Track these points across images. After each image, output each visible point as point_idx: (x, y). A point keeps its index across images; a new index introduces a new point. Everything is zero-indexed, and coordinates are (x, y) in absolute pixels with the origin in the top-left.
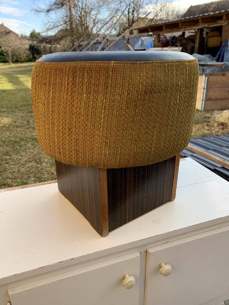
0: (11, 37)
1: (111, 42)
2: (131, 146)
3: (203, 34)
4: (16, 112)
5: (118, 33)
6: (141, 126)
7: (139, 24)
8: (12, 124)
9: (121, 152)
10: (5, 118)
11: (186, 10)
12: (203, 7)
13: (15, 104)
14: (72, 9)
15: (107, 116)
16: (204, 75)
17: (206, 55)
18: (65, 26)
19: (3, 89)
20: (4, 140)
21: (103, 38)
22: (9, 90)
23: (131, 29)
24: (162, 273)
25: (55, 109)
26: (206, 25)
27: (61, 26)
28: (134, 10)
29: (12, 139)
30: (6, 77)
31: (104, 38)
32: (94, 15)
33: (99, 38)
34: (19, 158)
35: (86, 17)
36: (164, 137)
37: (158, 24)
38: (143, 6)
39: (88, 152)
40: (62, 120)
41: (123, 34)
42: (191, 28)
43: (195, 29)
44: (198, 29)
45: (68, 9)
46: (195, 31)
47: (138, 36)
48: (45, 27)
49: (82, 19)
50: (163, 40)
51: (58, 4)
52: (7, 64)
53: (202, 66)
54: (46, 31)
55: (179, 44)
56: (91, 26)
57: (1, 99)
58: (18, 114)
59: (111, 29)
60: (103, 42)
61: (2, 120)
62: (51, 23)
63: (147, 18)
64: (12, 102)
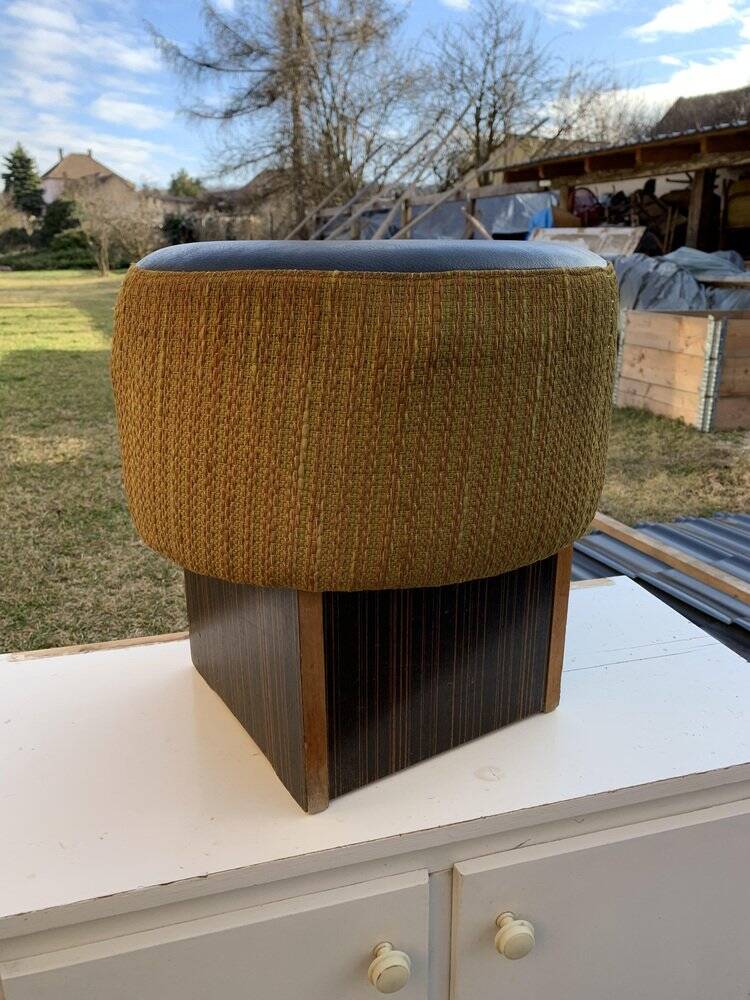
0: (113, 192)
1: (418, 208)
2: (391, 523)
3: (716, 187)
4: (106, 422)
5: (444, 182)
6: (422, 463)
7: (509, 155)
8: (90, 459)
9: (362, 540)
10: (71, 440)
11: (663, 113)
12: (719, 101)
13: (107, 398)
14: (302, 108)
15: (318, 430)
16: (711, 317)
17: (721, 253)
18: (277, 159)
19: (75, 349)
20: (60, 507)
21: (393, 198)
22: (93, 353)
23: (482, 169)
24: (502, 949)
25: (170, 405)
26: (724, 160)
27: (266, 160)
28: (495, 112)
29: (87, 504)
30: (88, 314)
31: (397, 196)
32: (367, 128)
33: (382, 197)
34: (100, 565)
35: (344, 134)
36: (497, 500)
37: (570, 156)
38: (525, 99)
39: (261, 539)
40: (189, 441)
41: (458, 186)
42: (675, 168)
43: (687, 172)
44: (698, 172)
45: (288, 109)
46: (689, 176)
47: (504, 193)
48: (215, 161)
49: (331, 139)
50: (583, 203)
51: (259, 96)
52: (93, 275)
53: (706, 287)
54: (218, 174)
55: (635, 217)
56: (358, 159)
57: (66, 380)
58: (111, 426)
59: (421, 168)
60: (395, 208)
61: (61, 446)
62: (235, 152)
63: (536, 138)
64: (96, 390)
